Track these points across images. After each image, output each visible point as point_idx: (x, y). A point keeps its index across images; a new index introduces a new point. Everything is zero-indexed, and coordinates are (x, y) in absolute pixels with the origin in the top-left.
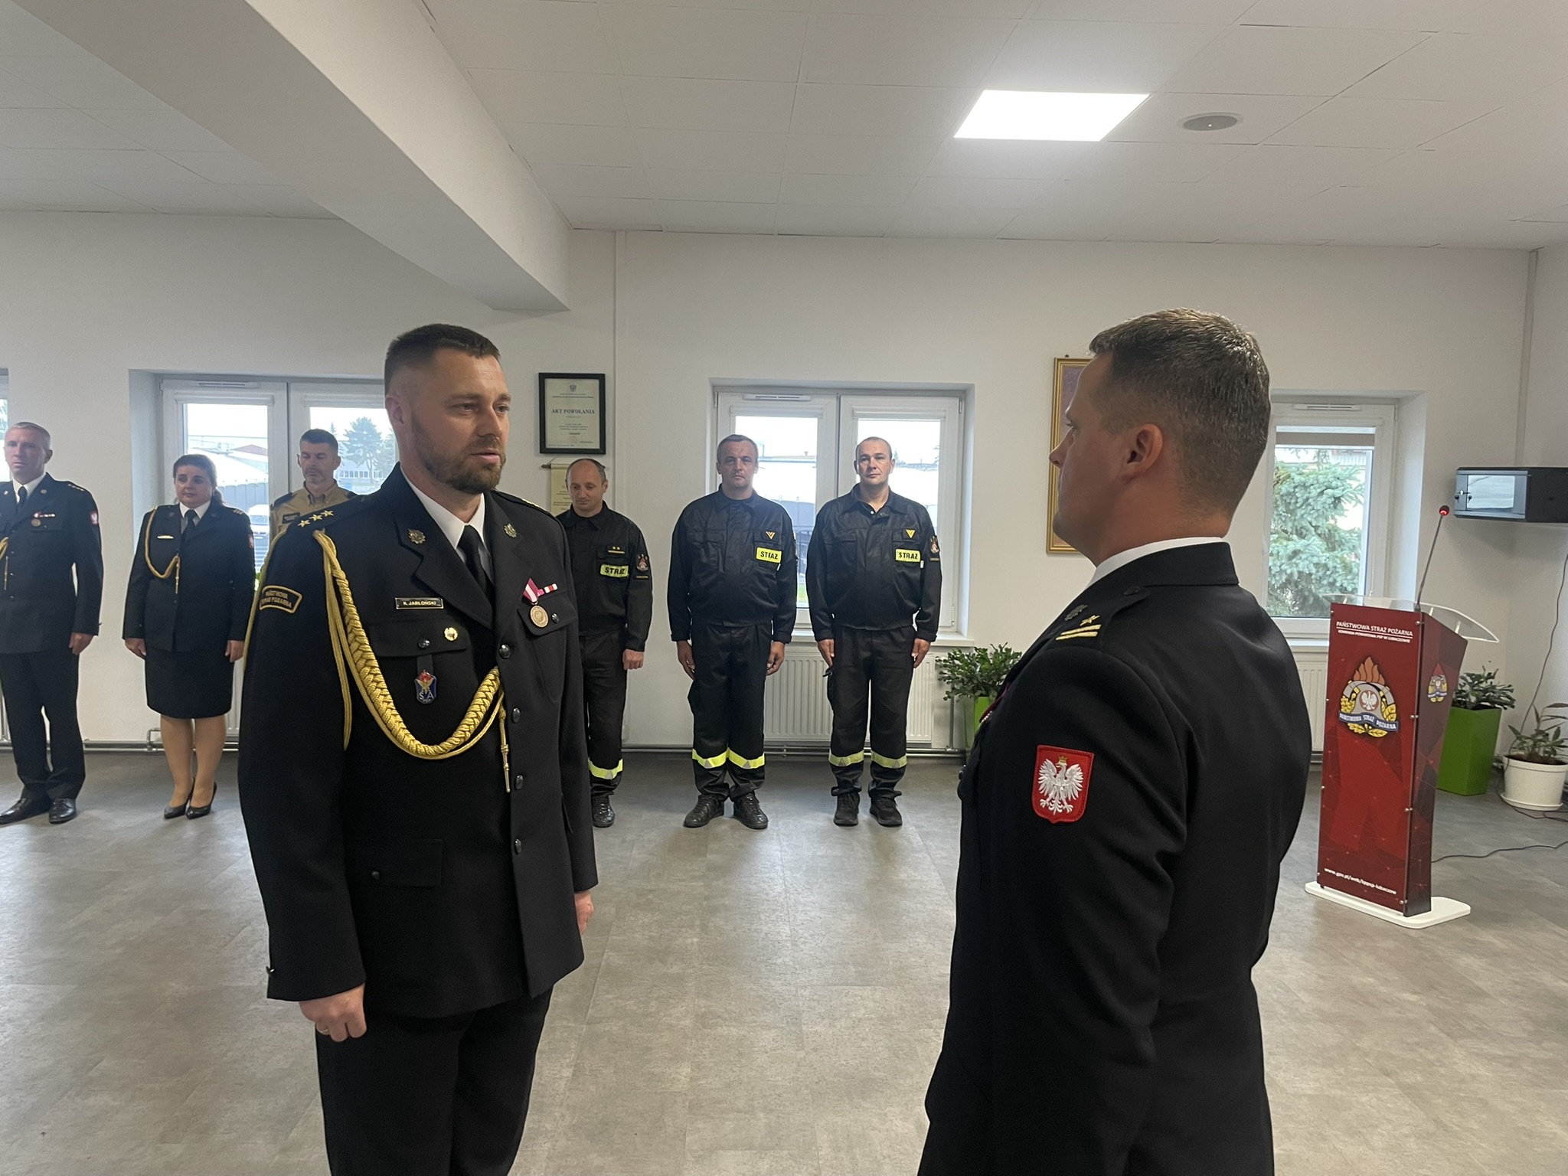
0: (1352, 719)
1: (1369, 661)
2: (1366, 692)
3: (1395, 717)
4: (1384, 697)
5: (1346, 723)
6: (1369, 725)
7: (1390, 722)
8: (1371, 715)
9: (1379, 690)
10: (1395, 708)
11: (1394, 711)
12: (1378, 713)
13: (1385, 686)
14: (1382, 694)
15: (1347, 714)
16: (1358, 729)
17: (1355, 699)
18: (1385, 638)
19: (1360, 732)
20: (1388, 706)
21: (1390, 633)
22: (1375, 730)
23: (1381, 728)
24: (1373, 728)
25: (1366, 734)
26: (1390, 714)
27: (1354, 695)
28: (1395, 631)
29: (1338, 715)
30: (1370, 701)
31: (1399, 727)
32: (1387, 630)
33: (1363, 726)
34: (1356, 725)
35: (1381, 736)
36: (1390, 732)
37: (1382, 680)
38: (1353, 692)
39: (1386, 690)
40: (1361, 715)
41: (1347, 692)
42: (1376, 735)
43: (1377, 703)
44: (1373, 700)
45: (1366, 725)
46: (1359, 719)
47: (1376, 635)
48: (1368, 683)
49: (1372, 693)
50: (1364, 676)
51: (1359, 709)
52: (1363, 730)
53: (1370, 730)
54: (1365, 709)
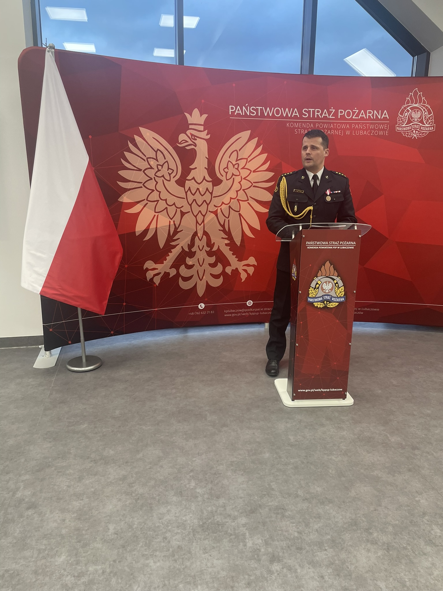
0: (316, 300)
1: (328, 264)
2: (326, 282)
3: (344, 293)
4: (337, 283)
5: (312, 304)
6: (327, 301)
7: (340, 297)
8: (328, 295)
10: (343, 288)
11: (343, 290)
12: (333, 294)
13: (338, 277)
14: (335, 282)
15: (313, 298)
16: (320, 305)
18: (338, 248)
19: (321, 306)
20: (339, 288)
22: (331, 304)
24: (330, 302)
25: (325, 307)
26: (340, 292)
27: (318, 285)
28: (345, 243)
29: (307, 299)
31: (346, 299)
32: (339, 243)
33: (324, 302)
34: (319, 303)
35: (335, 306)
36: (340, 303)
38: (317, 283)
39: (338, 280)
40: (322, 296)
41: (313, 284)
42: (332, 307)
43: (332, 288)
44: (330, 286)
45: (325, 302)
46: (320, 299)
47: (333, 247)
48: (327, 277)
49: (329, 282)
50: (324, 273)
51: (321, 293)
52: (323, 305)
53: (328, 304)
54: (325, 292)
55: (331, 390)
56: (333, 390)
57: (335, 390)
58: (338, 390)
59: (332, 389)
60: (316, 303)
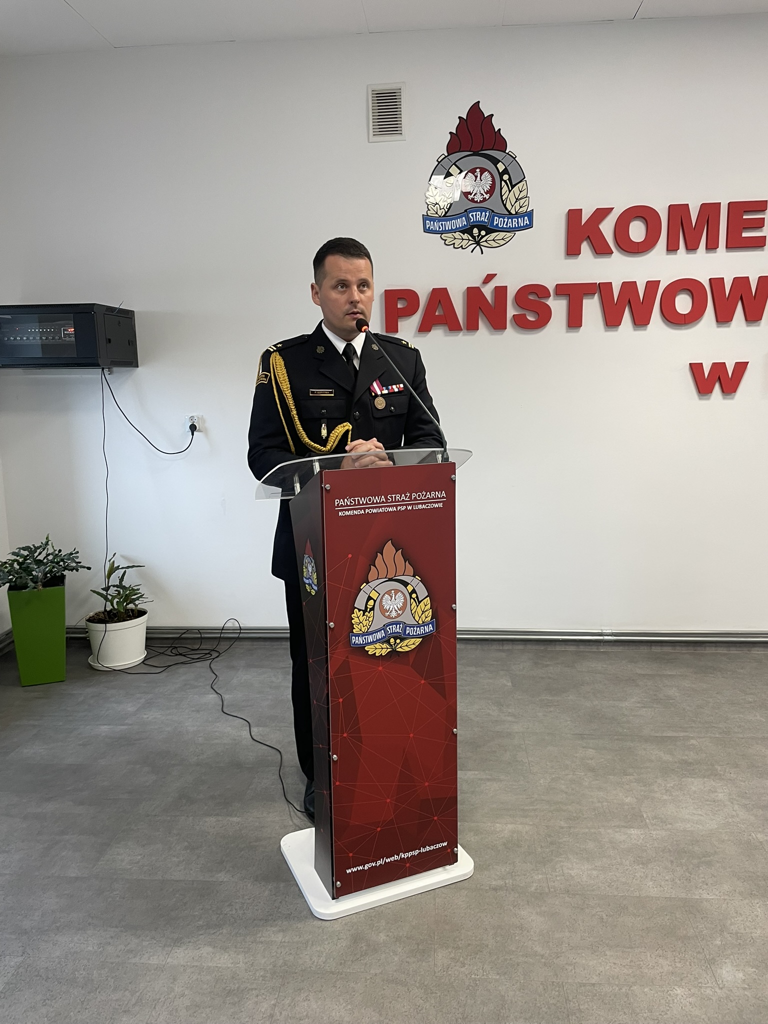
0: (370, 638)
1: (389, 548)
2: (388, 593)
3: (431, 614)
4: (414, 591)
5: (361, 649)
6: (395, 639)
7: (425, 624)
8: (397, 623)
9: (405, 584)
10: (429, 601)
11: (429, 606)
12: (407, 618)
13: (414, 576)
14: (410, 588)
15: (364, 634)
16: (381, 650)
17: (373, 609)
18: (410, 508)
19: (384, 652)
20: (420, 602)
21: (415, 499)
22: (406, 642)
23: (413, 637)
24: (402, 640)
25: (393, 653)
26: (423, 612)
27: (371, 603)
28: (423, 495)
29: (350, 641)
30: (393, 603)
31: (437, 626)
32: (410, 497)
33: (388, 642)
34: (378, 646)
35: (413, 647)
36: (426, 638)
37: (410, 569)
38: (370, 598)
39: (416, 583)
40: (384, 628)
41: (360, 602)
42: (407, 649)
43: (405, 604)
44: (399, 601)
45: (392, 640)
46: (379, 635)
47: (396, 506)
48: (390, 580)
49: (397, 591)
50: (383, 573)
51: (379, 621)
52: (387, 648)
53: (398, 644)
54: (389, 617)
55: (423, 850)
56: (428, 848)
57: (432, 848)
58: (439, 846)
59: (424, 847)
60: (372, 646)
